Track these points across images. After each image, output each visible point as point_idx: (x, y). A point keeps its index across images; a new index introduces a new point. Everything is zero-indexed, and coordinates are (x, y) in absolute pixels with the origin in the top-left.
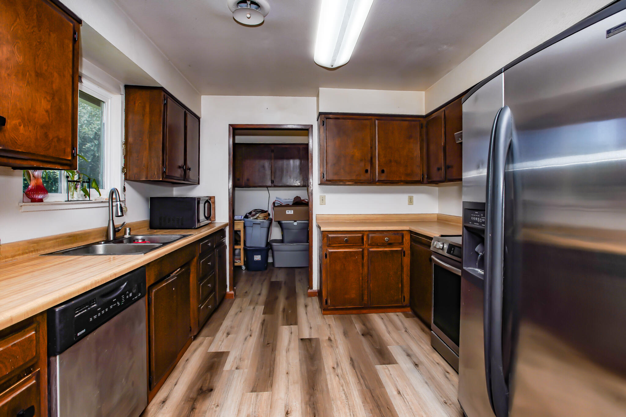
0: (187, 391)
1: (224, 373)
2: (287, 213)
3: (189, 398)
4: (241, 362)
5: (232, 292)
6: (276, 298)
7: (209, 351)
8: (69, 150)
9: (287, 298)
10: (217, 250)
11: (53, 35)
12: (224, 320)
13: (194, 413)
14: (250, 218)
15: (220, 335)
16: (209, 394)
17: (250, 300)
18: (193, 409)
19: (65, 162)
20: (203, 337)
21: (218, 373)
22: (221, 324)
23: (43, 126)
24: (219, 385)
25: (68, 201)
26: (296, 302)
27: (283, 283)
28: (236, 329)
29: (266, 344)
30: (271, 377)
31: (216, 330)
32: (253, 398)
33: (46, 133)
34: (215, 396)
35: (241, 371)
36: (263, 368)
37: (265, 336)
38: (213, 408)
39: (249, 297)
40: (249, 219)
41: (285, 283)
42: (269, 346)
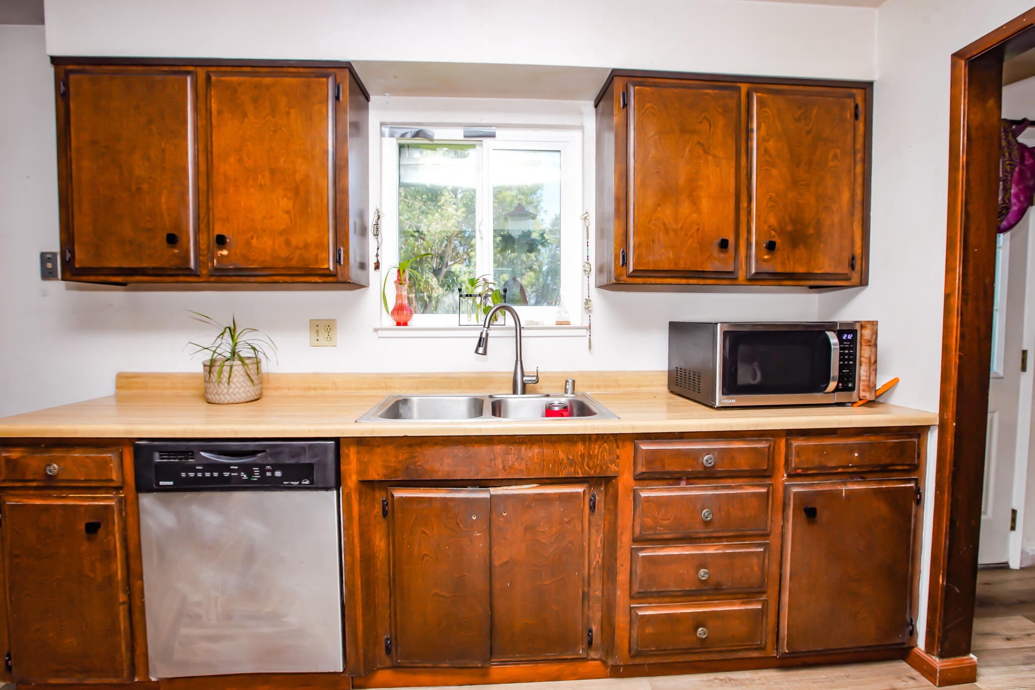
10: (794, 490)
11: (294, 112)
23: (282, 233)
25: (460, 325)
33: (287, 240)
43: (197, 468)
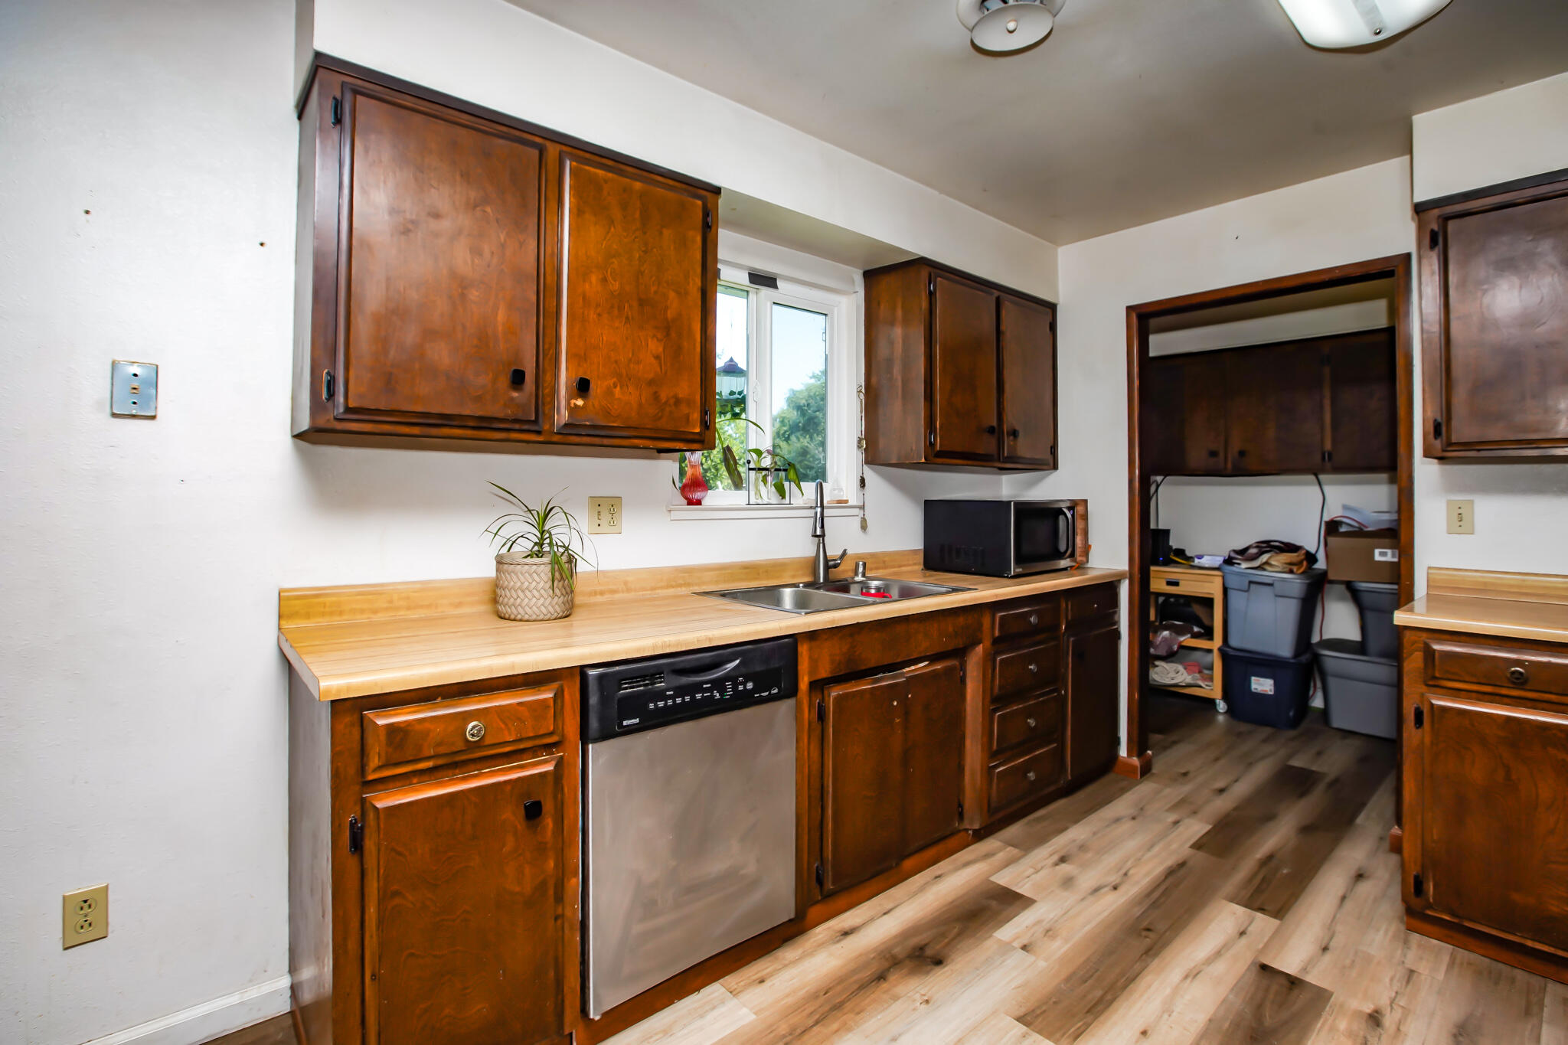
0: (895, 937)
1: (989, 943)
2: (1378, 558)
3: (890, 953)
4: (1046, 938)
5: (1135, 761)
6: (1270, 817)
7: (993, 879)
8: (696, 416)
9: (1306, 830)
10: (1072, 639)
11: (667, 232)
12: (1076, 821)
13: (878, 987)
14: (1239, 564)
15: (1043, 854)
16: (929, 967)
17: (1182, 796)
18: (881, 977)
19: (691, 437)
20: (1001, 841)
21: (978, 935)
22: (1065, 829)
23: (651, 383)
24: (961, 963)
25: (749, 504)
26: (1332, 850)
27: (1328, 780)
28: (1089, 855)
29: (1142, 927)
30: (1092, 1017)
31: (1041, 840)
32: (1012, 1033)
33: (656, 393)
34: (936, 982)
35: (1029, 958)
36: (1088, 982)
37: (1155, 905)
38: (914, 1001)
39: (1185, 789)
40: (1234, 568)
41: (1336, 781)
42: (1146, 937)
43: (668, 693)
